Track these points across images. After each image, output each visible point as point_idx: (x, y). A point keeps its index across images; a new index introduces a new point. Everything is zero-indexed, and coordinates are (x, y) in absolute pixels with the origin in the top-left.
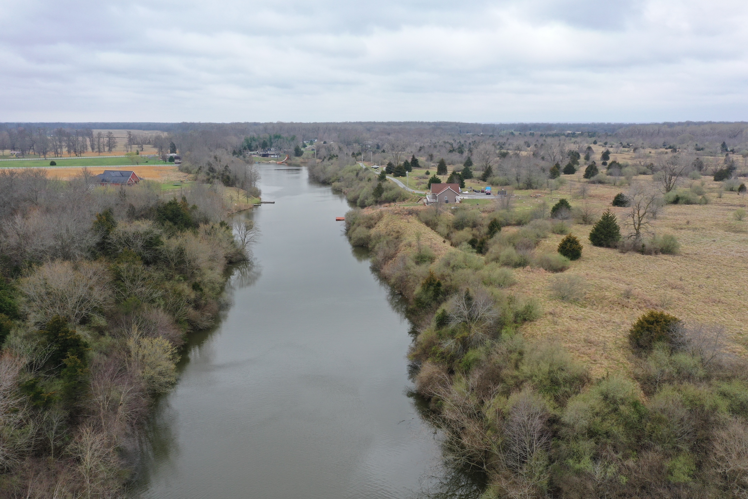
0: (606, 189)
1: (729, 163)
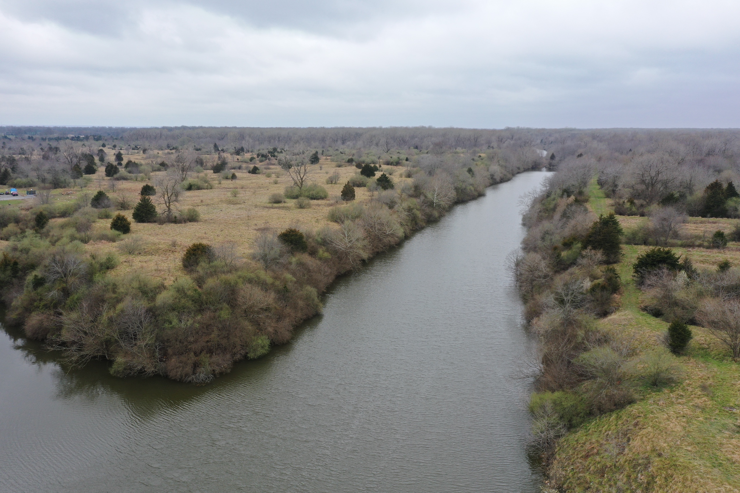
0: (131, 184)
1: (221, 159)
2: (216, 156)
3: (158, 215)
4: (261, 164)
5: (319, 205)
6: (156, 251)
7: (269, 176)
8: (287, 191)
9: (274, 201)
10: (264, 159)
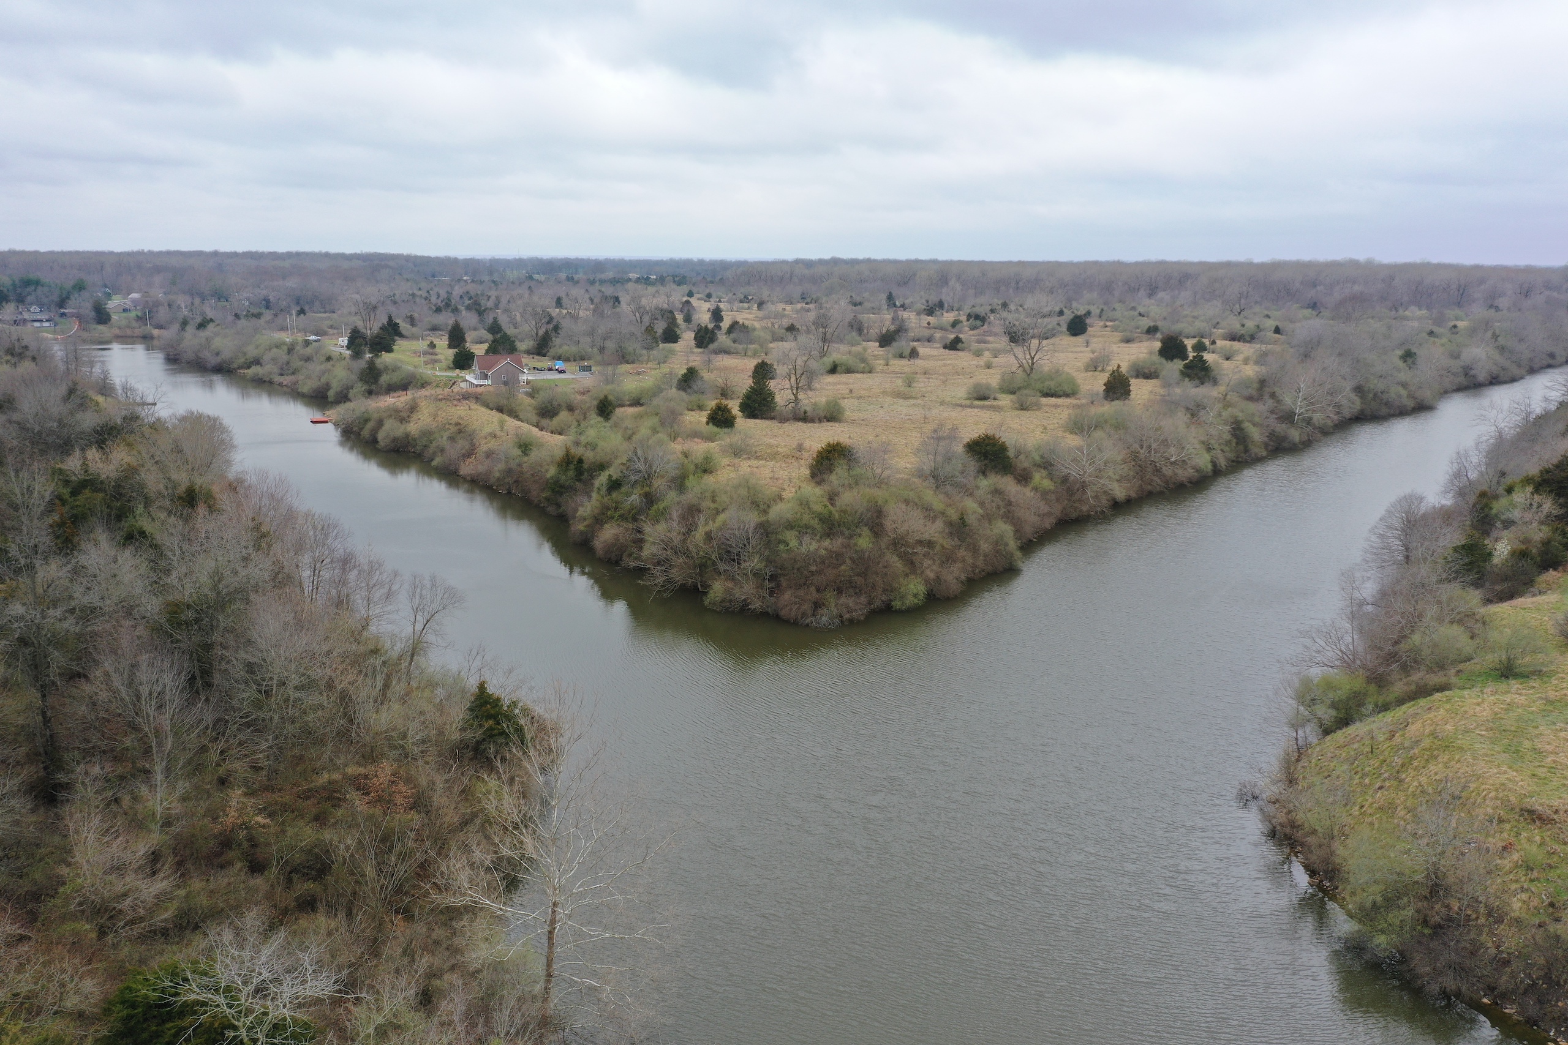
0: (736, 360)
1: (897, 323)
2: (888, 317)
3: (778, 408)
4: (972, 332)
5: (1056, 406)
6: (774, 456)
7: (978, 354)
8: (1003, 380)
9: (975, 395)
10: (978, 323)
